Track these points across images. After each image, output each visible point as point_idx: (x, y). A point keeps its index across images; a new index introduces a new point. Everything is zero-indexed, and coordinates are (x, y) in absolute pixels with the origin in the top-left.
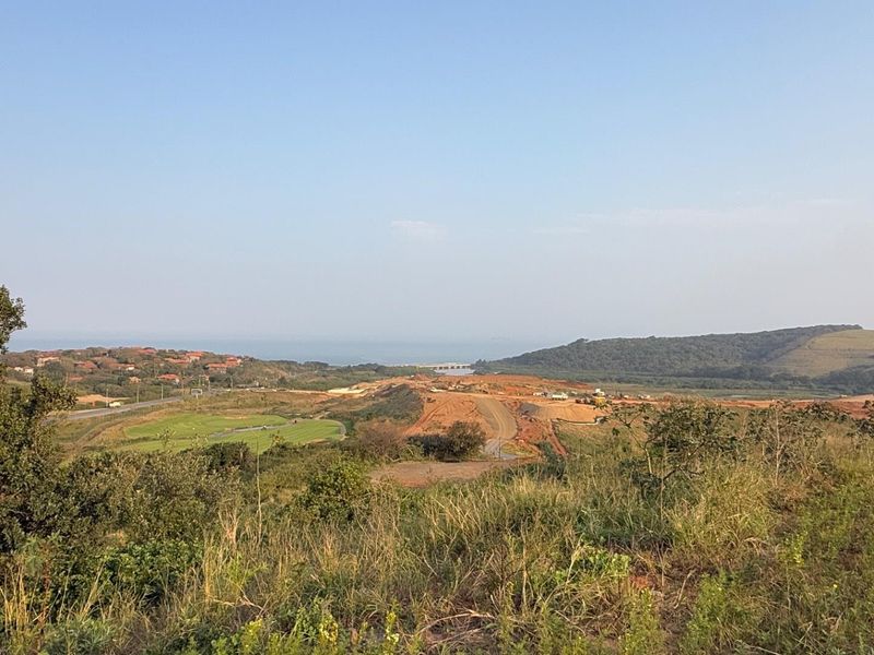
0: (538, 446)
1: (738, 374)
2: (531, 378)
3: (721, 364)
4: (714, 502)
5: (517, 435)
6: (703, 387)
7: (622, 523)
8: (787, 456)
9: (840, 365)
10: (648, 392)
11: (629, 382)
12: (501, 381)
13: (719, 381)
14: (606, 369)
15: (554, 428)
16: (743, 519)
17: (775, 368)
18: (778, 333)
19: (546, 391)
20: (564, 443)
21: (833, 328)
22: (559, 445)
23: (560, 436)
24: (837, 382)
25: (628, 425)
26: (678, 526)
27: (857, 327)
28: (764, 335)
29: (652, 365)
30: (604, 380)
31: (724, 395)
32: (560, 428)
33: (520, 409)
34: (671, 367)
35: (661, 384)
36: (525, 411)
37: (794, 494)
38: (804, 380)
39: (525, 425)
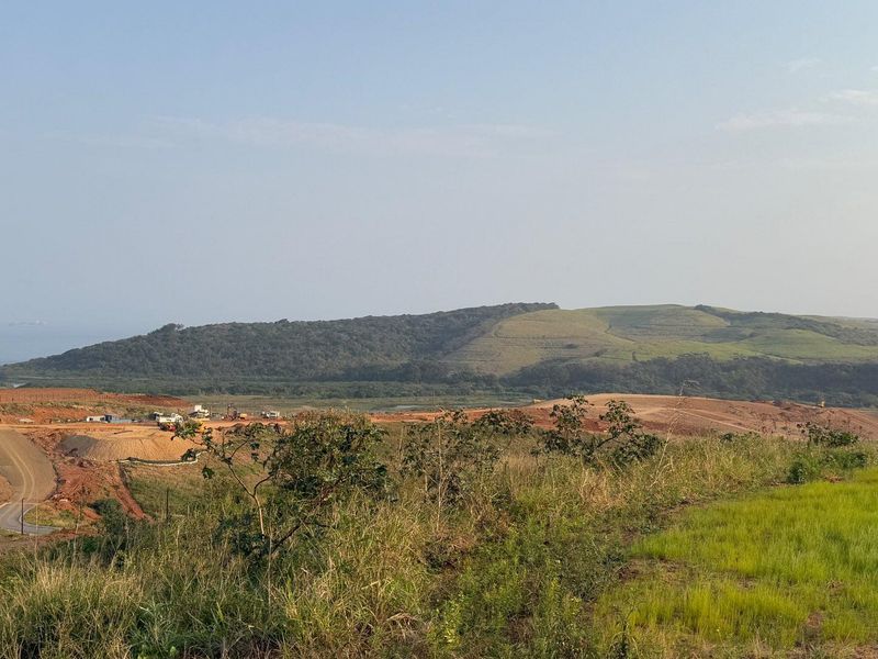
0: (96, 507)
1: (404, 375)
2: (81, 392)
3: (382, 360)
4: (347, 569)
5: (57, 490)
6: (357, 395)
7: (208, 621)
8: (454, 490)
9: (533, 357)
10: (277, 406)
11: (248, 392)
12: (25, 398)
13: (379, 385)
14: (211, 373)
15: (122, 475)
16: (386, 588)
17: (451, 364)
18: (457, 314)
19: (109, 412)
20: (141, 497)
21: (525, 307)
22: (131, 501)
23: (132, 487)
24: (530, 381)
25: (228, 461)
26: (292, 611)
27: (553, 306)
28: (439, 317)
29: (282, 364)
30: (209, 391)
31: (387, 406)
32: (134, 474)
33: (61, 446)
34: (311, 367)
35: (297, 393)
36: (71, 449)
37: (460, 543)
38: (489, 381)
39: (71, 473)
